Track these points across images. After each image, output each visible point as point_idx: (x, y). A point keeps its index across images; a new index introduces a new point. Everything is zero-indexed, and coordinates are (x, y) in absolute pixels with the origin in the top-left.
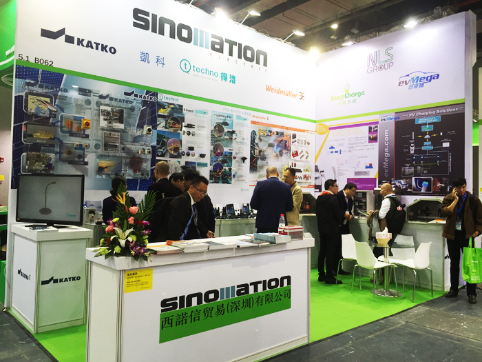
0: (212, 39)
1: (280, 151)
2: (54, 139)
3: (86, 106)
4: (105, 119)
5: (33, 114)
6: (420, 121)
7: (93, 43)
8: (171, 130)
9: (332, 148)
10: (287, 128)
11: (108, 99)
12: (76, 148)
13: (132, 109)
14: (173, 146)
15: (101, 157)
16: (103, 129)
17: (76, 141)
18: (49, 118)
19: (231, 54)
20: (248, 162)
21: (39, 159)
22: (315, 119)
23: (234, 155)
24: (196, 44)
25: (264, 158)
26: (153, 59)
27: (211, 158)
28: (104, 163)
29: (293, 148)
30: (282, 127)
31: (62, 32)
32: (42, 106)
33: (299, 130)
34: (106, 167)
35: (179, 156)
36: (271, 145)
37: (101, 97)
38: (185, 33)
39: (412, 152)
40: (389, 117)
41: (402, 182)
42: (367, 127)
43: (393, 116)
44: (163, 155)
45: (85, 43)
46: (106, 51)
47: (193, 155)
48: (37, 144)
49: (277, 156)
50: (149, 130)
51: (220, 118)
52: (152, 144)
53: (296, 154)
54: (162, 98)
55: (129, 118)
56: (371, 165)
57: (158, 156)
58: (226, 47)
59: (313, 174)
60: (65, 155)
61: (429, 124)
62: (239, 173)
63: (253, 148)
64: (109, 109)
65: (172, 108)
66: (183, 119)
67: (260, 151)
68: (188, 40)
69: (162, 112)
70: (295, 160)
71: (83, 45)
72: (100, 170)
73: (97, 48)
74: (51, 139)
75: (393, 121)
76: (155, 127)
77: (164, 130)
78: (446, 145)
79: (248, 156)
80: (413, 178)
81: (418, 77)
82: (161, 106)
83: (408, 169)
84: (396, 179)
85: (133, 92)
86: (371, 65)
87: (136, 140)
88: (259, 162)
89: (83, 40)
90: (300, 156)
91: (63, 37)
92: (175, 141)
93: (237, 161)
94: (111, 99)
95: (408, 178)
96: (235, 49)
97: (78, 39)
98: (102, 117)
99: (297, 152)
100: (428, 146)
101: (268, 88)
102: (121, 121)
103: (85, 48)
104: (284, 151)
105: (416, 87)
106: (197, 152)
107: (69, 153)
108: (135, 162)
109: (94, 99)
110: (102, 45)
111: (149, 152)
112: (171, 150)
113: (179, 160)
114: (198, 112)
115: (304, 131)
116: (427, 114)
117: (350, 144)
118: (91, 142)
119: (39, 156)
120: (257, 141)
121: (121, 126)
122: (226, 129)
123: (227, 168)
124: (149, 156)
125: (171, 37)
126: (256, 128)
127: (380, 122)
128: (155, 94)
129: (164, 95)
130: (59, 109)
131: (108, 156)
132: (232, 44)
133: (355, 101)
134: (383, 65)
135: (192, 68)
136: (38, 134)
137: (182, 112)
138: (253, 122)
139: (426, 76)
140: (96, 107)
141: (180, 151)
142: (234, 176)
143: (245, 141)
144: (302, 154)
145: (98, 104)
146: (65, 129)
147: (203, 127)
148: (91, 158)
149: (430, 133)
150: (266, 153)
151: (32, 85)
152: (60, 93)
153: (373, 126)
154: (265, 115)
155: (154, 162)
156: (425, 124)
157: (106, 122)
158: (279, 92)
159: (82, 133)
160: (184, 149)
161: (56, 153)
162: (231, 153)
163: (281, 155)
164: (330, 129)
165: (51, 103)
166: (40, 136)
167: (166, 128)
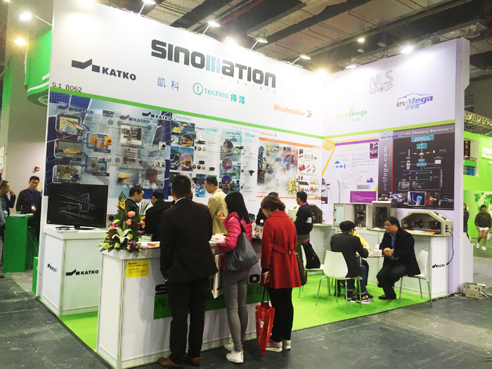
0: (222, 64)
1: (287, 165)
2: (81, 153)
3: (108, 125)
4: (125, 137)
5: (64, 133)
6: (415, 140)
7: (116, 71)
8: (184, 146)
9: (337, 162)
10: (294, 144)
11: (128, 119)
12: (99, 162)
13: (149, 128)
14: (185, 160)
15: (121, 169)
16: (123, 145)
17: (100, 156)
18: (76, 136)
19: (241, 77)
20: (255, 174)
21: (67, 171)
22: (322, 136)
23: (242, 168)
24: (208, 69)
25: (270, 172)
26: (168, 83)
27: (221, 171)
28: (123, 174)
29: (300, 163)
30: (289, 143)
31: (89, 62)
32: (72, 126)
33: (306, 146)
34: (125, 179)
35: (190, 169)
36: (278, 160)
37: (122, 117)
38: (198, 60)
39: (408, 168)
40: (388, 135)
41: (400, 196)
42: (369, 144)
43: (391, 134)
44: (176, 168)
45: (109, 71)
46: (127, 78)
47: (204, 169)
48: (67, 158)
49: (284, 169)
50: (164, 146)
51: (229, 135)
52: (166, 159)
53: (302, 168)
54: (176, 118)
55: (146, 135)
56: (371, 179)
57: (172, 169)
58: (236, 71)
59: (320, 187)
60: (89, 168)
61: (424, 142)
62: (246, 185)
63: (260, 162)
64: (128, 128)
65: (185, 127)
66: (194, 136)
67: (267, 165)
68: (201, 66)
69: (175, 130)
70: (301, 174)
71: (107, 73)
72: (120, 181)
73: (119, 76)
74: (78, 154)
75: (391, 139)
76: (168, 144)
77: (177, 145)
78: (438, 162)
79: (256, 170)
80: (409, 193)
81: (414, 99)
82: (175, 125)
83: (405, 184)
84: (393, 193)
85: (150, 113)
86: (373, 87)
87: (151, 154)
88: (267, 175)
89: (107, 69)
90: (306, 170)
91: (91, 67)
92: (188, 155)
93: (246, 174)
94: (131, 119)
95: (404, 192)
96: (245, 73)
97: (104, 68)
98: (122, 135)
99: (304, 166)
100: (422, 163)
101: (276, 108)
102: (139, 138)
103: (109, 76)
104: (291, 165)
105: (412, 108)
106: (207, 165)
107: (94, 165)
108: (151, 174)
109: (116, 119)
110: (124, 73)
111: (163, 166)
112: (183, 163)
113: (190, 172)
114: (208, 129)
115: (311, 146)
116: (422, 133)
117: (353, 159)
118: (112, 156)
119: (67, 168)
120: (264, 156)
121: (139, 143)
122: (235, 144)
123: (235, 181)
124: (164, 169)
125: (185, 64)
126: (264, 144)
127: (380, 139)
128: (170, 114)
129: (178, 115)
130: (85, 128)
131: (127, 169)
132: (242, 68)
133: (358, 119)
134: (384, 87)
135: (204, 90)
136: (68, 150)
137: (194, 130)
138: (261, 139)
139: (421, 97)
140: (117, 126)
141: (192, 165)
142: (242, 187)
143: (253, 156)
144: (308, 168)
145: (119, 124)
146: (91, 145)
147: (214, 143)
148: (112, 170)
149: (424, 151)
150: (273, 167)
151: (64, 108)
152: (87, 115)
153: (374, 143)
154: (273, 132)
155: (167, 174)
156: (420, 142)
157: (126, 139)
158: (286, 110)
159: (105, 148)
160: (195, 162)
161: (82, 166)
162: (240, 167)
163: (288, 169)
164: (337, 145)
165: (79, 124)
166: (69, 151)
167: (179, 144)
